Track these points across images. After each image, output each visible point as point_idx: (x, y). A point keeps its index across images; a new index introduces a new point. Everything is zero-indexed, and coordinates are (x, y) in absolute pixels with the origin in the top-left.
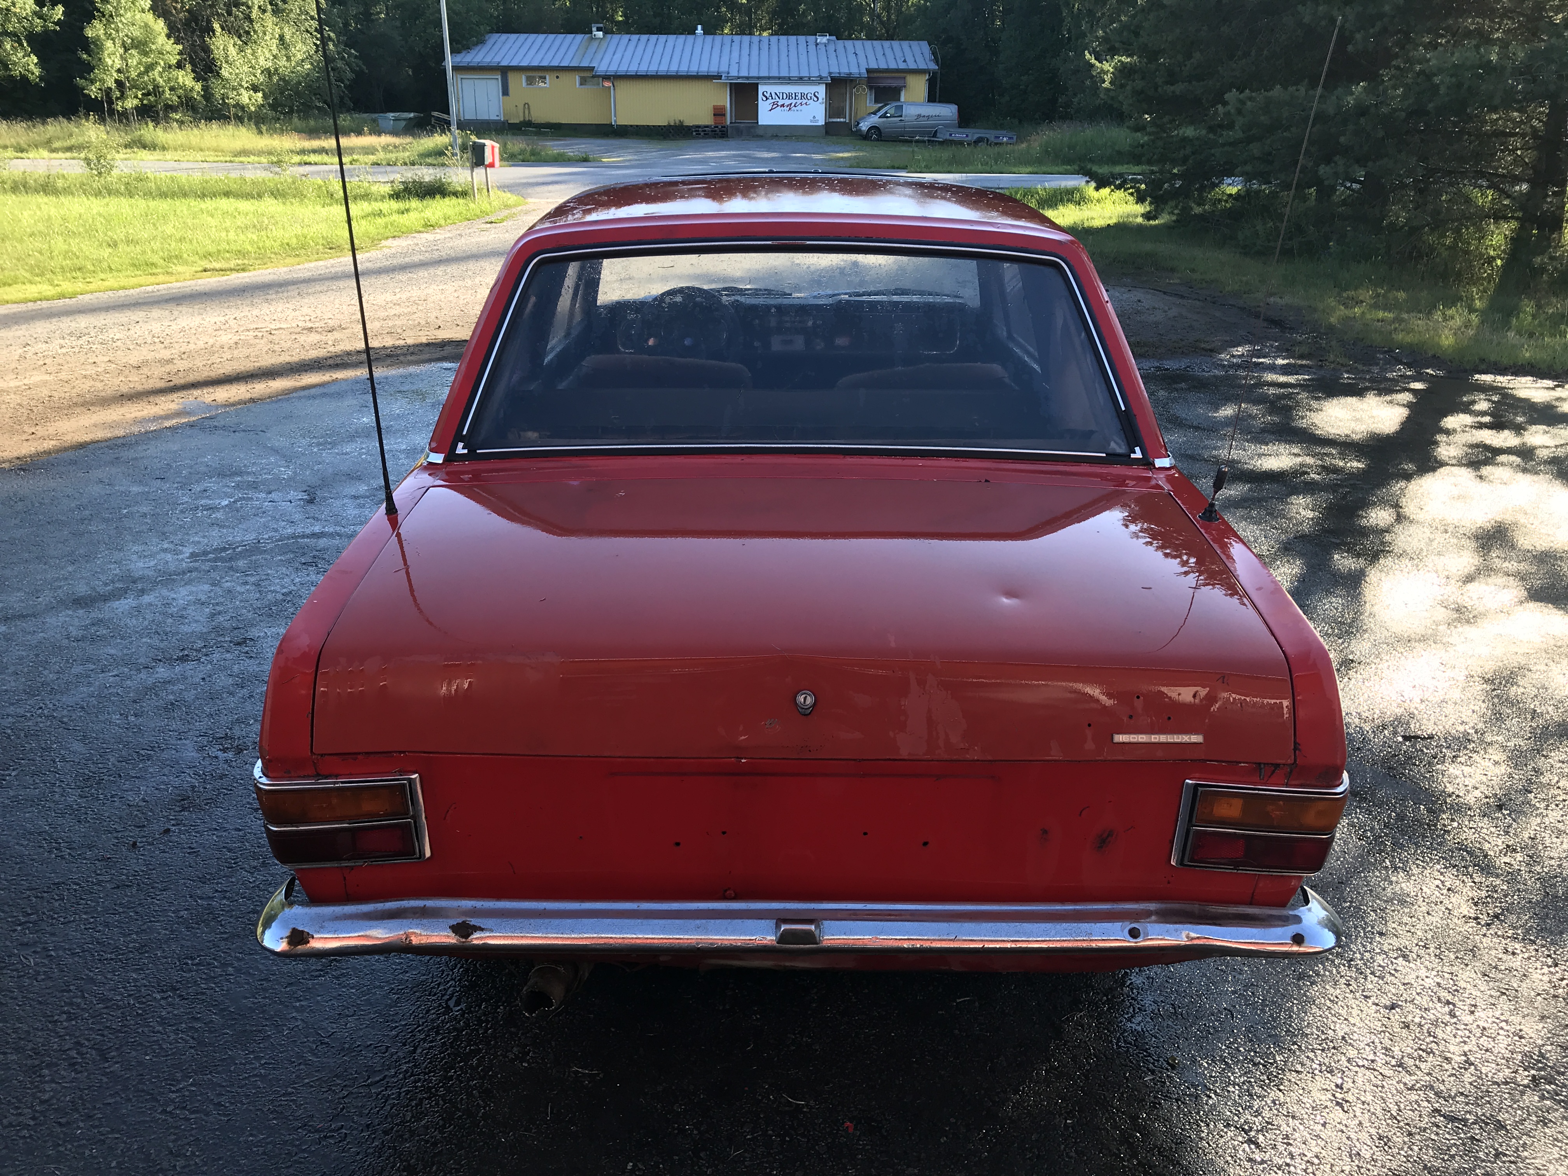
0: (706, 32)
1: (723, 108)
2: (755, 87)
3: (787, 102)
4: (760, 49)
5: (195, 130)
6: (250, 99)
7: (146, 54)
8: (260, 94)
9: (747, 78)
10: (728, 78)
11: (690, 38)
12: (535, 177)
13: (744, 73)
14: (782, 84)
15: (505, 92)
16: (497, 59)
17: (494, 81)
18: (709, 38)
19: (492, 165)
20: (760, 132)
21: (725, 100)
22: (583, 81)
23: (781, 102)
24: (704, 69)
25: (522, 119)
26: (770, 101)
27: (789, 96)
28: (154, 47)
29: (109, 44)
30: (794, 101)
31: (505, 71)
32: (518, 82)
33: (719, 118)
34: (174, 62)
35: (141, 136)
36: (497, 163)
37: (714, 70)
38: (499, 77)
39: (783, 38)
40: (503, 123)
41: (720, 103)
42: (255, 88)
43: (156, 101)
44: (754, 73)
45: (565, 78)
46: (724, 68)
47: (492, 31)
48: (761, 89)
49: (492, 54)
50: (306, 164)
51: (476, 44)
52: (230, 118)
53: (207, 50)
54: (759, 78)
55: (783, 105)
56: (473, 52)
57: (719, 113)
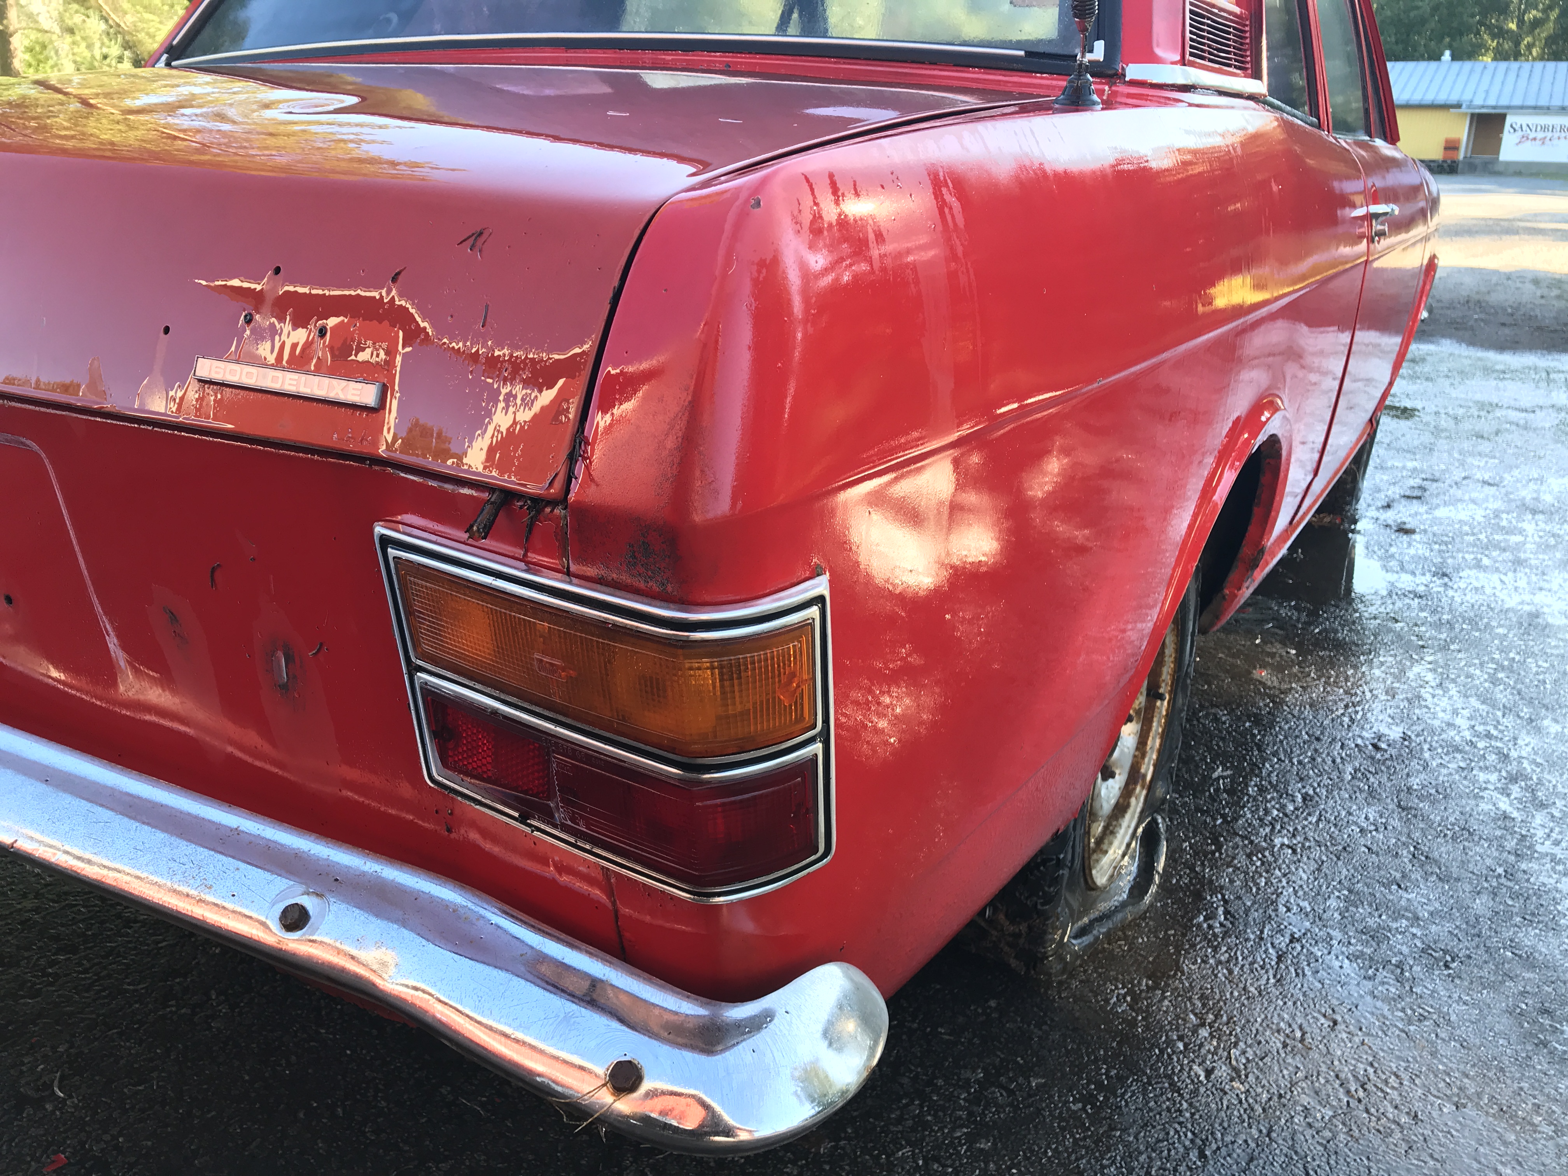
0: (1454, 58)
1: (1458, 141)
2: (1501, 118)
3: (1540, 135)
4: (1518, 76)
9: (1494, 107)
10: (1469, 107)
11: (1433, 65)
13: (1491, 102)
14: (1537, 114)
18: (1457, 65)
20: (1498, 168)
21: (1462, 132)
23: (1532, 135)
24: (1442, 98)
26: (1519, 133)
27: (1544, 128)
30: (1549, 135)
33: (1450, 153)
37: (1454, 98)
39: (1551, 65)
41: (1453, 135)
44: (1504, 102)
46: (1467, 97)
48: (1509, 120)
54: (1509, 107)
55: (1535, 139)
57: (1451, 146)
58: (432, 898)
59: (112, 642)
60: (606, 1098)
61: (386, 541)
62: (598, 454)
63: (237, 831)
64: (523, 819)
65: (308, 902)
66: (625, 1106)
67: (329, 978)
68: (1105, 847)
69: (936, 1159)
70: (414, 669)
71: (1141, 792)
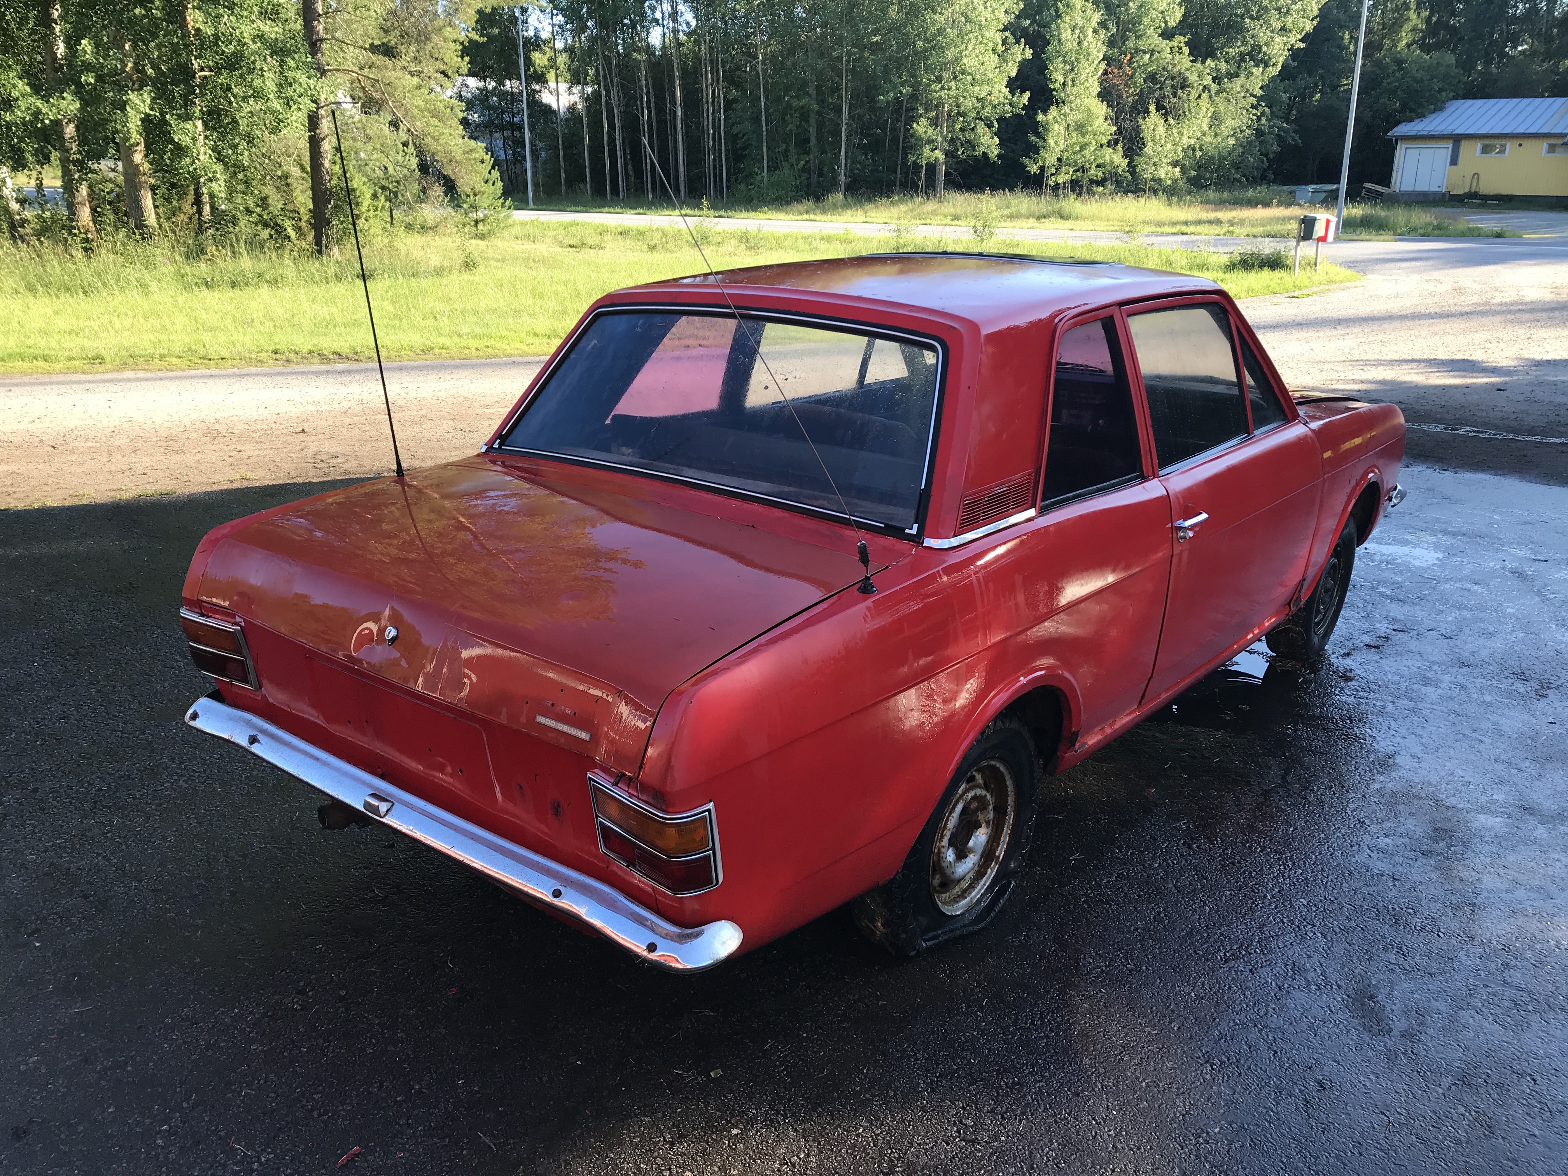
5: (1110, 203)
6: (1167, 173)
7: (1083, 135)
8: (1178, 169)
12: (1401, 252)
15: (1454, 161)
16: (1451, 128)
17: (1444, 150)
19: (1323, 239)
22: (1552, 149)
25: (1467, 190)
28: (1090, 129)
29: (1056, 126)
31: (1457, 139)
32: (1470, 151)
34: (1105, 141)
35: (1061, 208)
36: (1330, 237)
38: (1450, 146)
40: (1444, 195)
42: (1175, 164)
43: (1082, 177)
45: (1530, 145)
47: (1456, 98)
49: (1450, 120)
50: (1183, 234)
51: (1434, 111)
52: (1145, 191)
53: (1137, 130)
56: (1426, 121)
58: (601, 890)
59: (498, 790)
60: (645, 953)
61: (590, 779)
62: (647, 768)
63: (538, 862)
64: (628, 867)
65: (562, 889)
66: (653, 956)
67: (568, 914)
68: (966, 895)
69: (821, 1028)
70: (597, 817)
71: (994, 867)
